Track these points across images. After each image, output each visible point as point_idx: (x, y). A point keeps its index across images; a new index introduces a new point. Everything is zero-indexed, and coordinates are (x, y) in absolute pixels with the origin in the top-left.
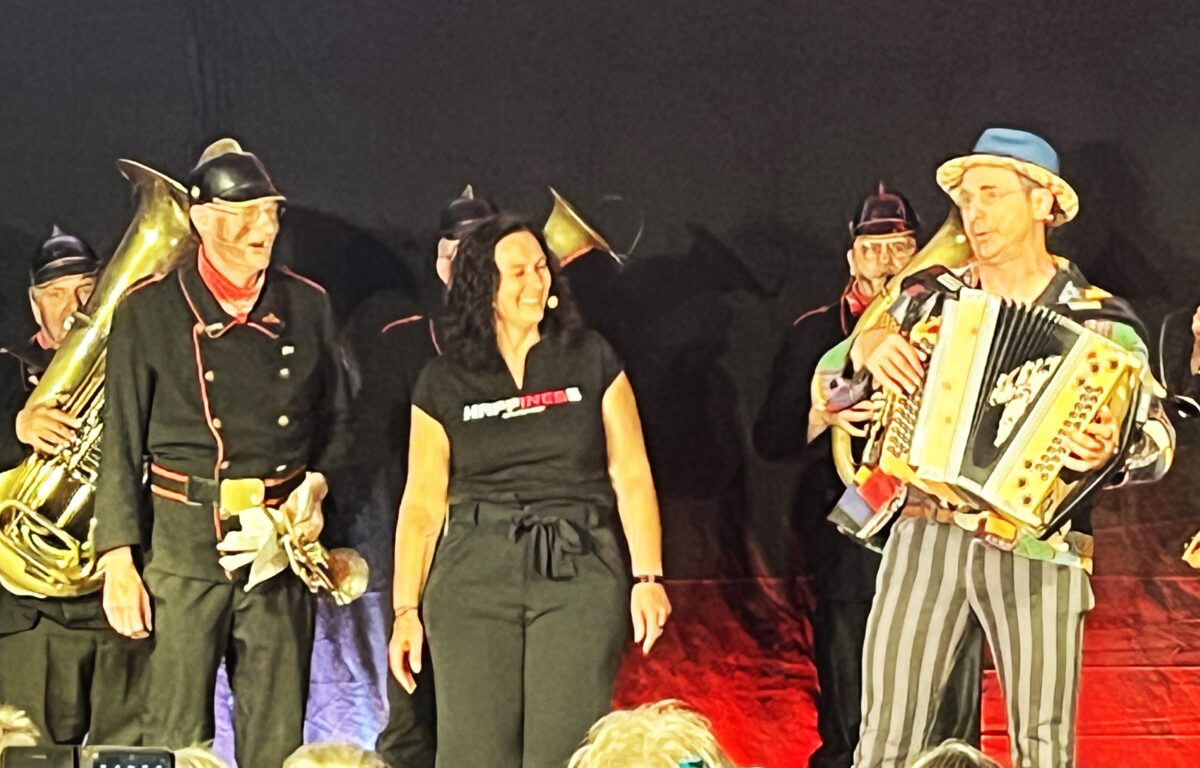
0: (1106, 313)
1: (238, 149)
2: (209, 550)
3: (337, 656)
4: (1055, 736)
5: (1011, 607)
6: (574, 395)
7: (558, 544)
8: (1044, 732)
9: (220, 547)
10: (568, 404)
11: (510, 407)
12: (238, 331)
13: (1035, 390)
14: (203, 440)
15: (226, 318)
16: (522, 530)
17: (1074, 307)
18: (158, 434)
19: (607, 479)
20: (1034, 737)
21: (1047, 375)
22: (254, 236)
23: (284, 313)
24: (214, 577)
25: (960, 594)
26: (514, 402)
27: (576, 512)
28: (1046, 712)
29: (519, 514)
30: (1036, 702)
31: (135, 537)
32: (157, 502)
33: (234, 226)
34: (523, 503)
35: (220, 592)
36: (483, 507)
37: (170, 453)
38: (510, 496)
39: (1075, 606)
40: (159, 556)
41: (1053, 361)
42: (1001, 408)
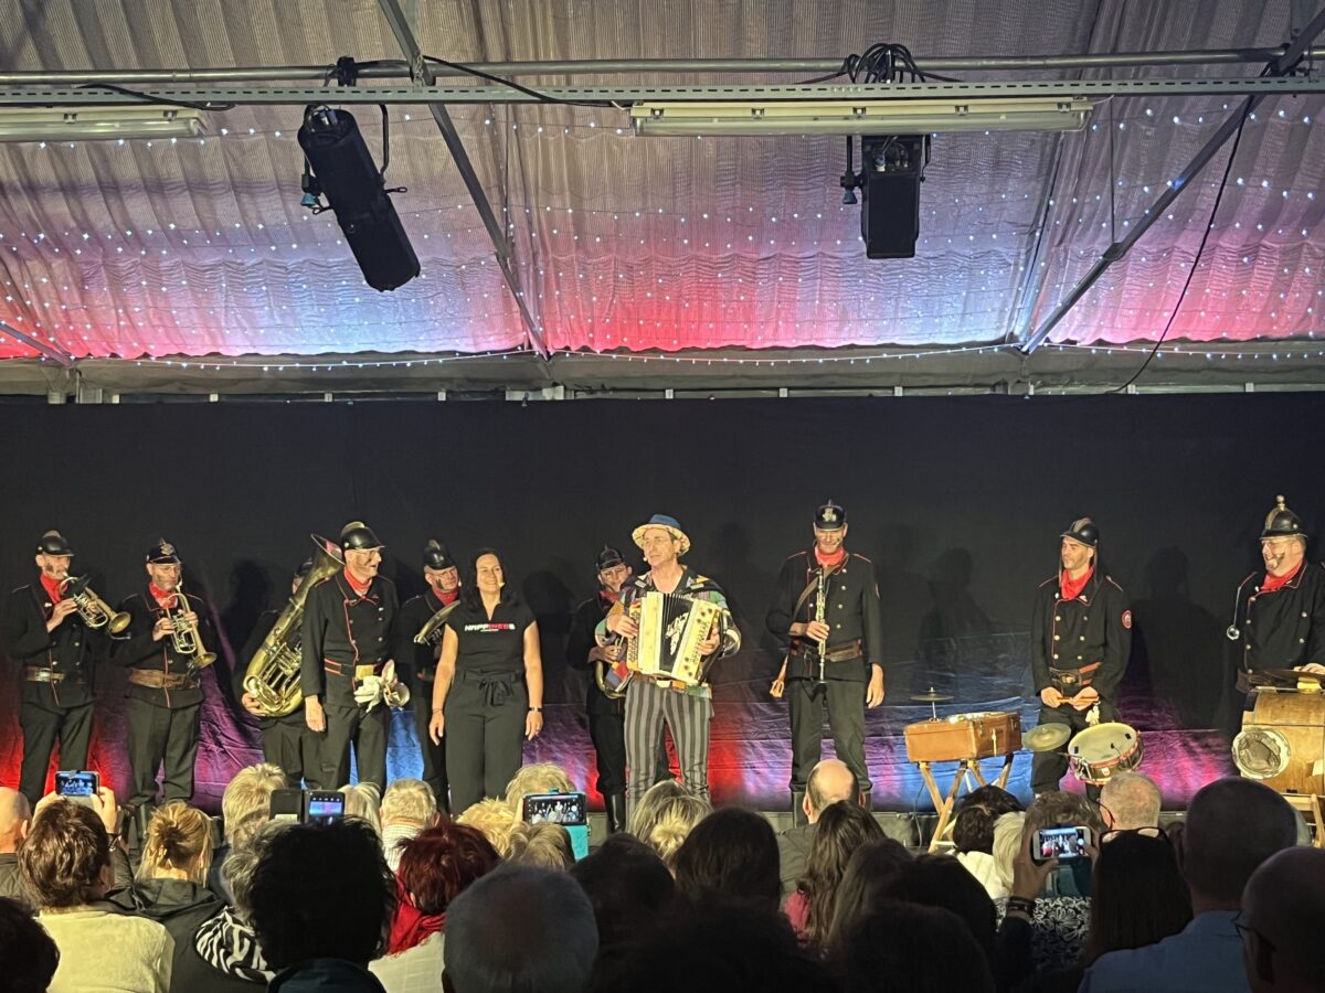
0: (707, 587)
1: (362, 526)
2: (351, 694)
3: (408, 736)
4: (700, 769)
5: (682, 718)
6: (512, 627)
7: (497, 691)
8: (696, 768)
9: (356, 693)
10: (509, 630)
11: (484, 627)
12: (362, 602)
13: (681, 629)
14: (350, 649)
15: (358, 597)
16: (482, 685)
17: (693, 587)
18: (327, 646)
19: (522, 661)
20: (692, 770)
21: (684, 621)
22: (373, 563)
23: (380, 594)
24: (352, 706)
25: (661, 712)
26: (486, 626)
27: (505, 676)
28: (697, 761)
29: (482, 678)
30: (692, 757)
31: (318, 691)
32: (327, 675)
33: (364, 560)
34: (483, 672)
35: (354, 712)
36: (468, 674)
37: (335, 654)
38: (478, 670)
39: (707, 716)
40: (329, 697)
41: (686, 615)
42: (670, 639)
